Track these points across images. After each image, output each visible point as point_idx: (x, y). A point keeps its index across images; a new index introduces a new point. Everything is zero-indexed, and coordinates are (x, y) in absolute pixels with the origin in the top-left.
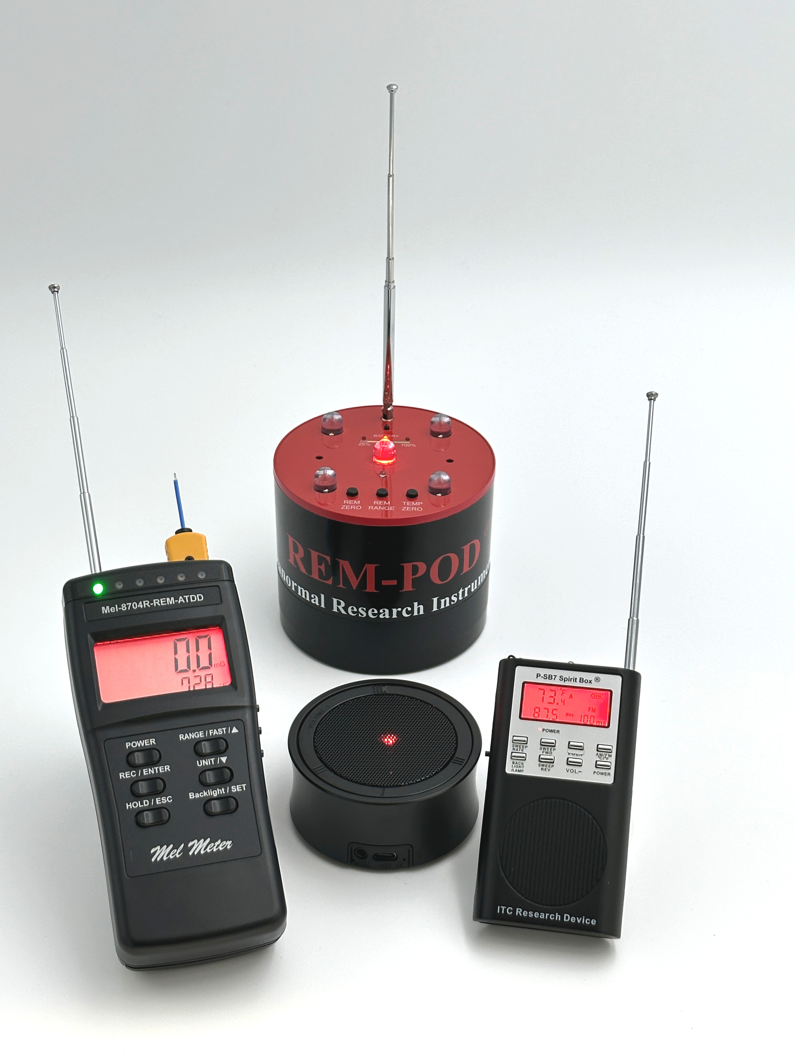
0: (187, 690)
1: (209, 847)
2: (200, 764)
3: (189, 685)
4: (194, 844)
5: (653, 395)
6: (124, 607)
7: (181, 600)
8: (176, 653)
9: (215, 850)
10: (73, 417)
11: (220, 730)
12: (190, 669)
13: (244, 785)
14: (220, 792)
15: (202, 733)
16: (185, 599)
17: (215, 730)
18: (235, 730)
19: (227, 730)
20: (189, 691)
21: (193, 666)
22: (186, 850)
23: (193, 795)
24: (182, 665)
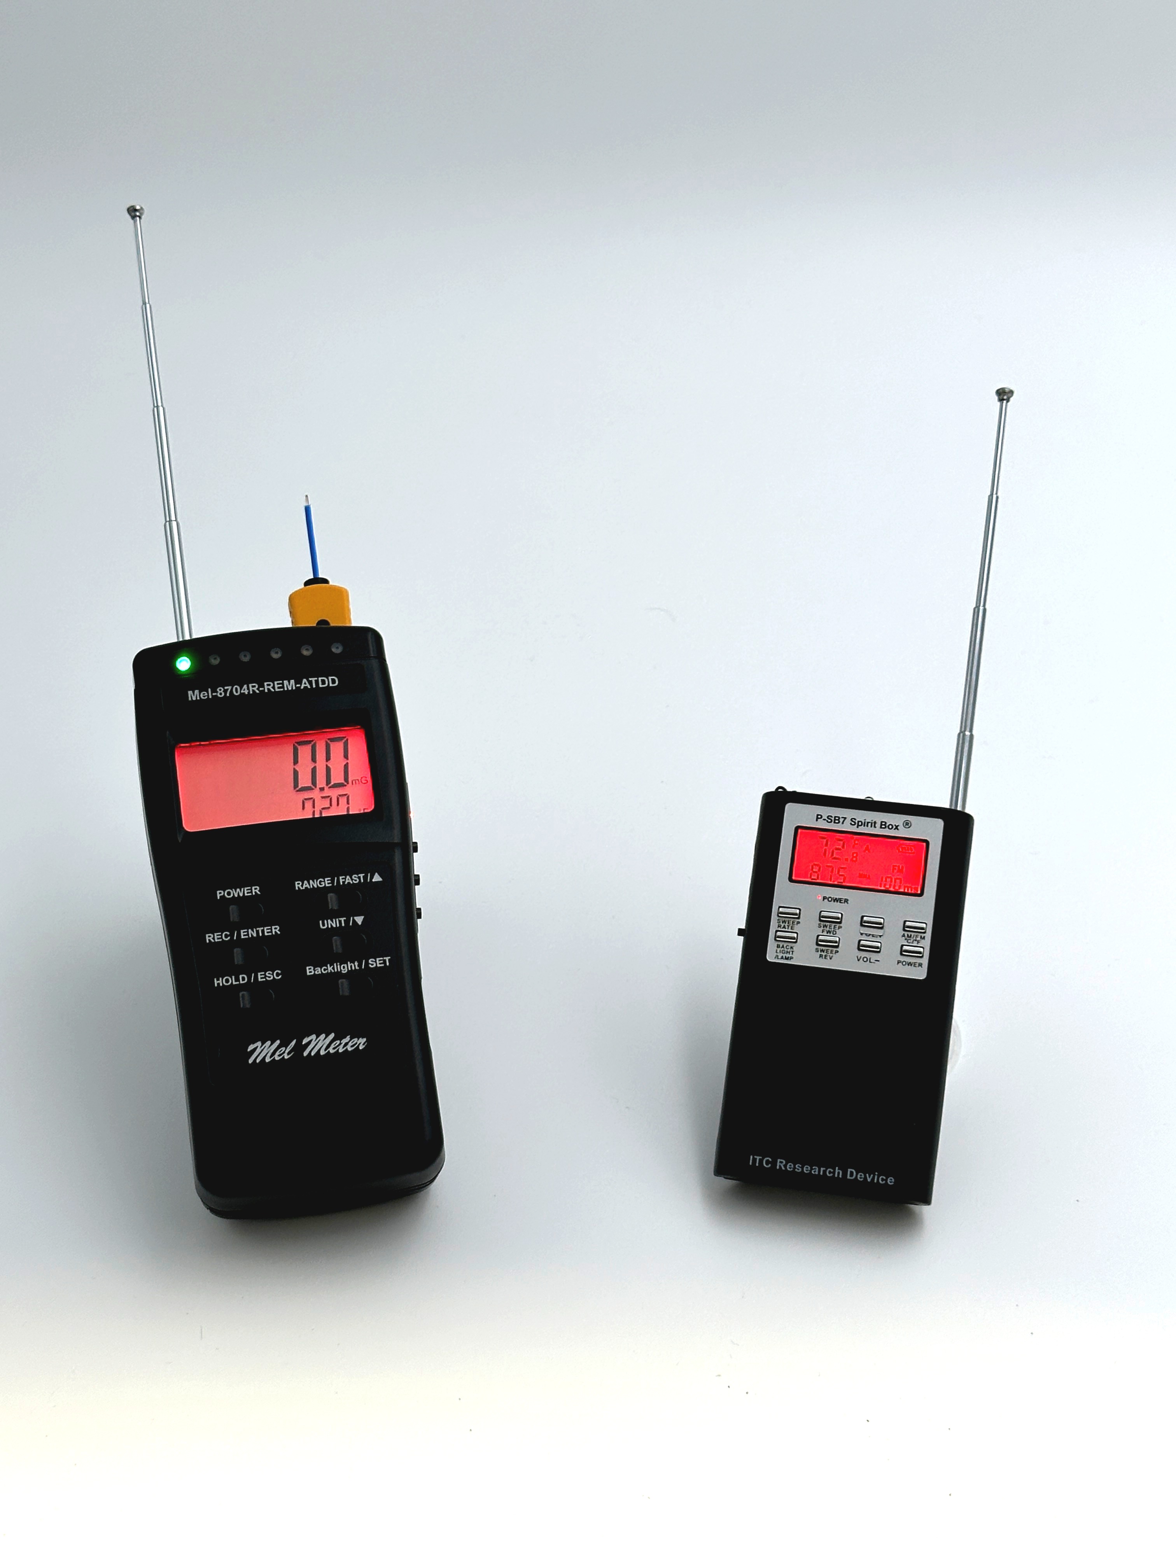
0: (311, 817)
1: (333, 1046)
2: (324, 925)
3: (314, 809)
4: (311, 1041)
5: (1004, 394)
6: (220, 692)
7: (305, 684)
8: (296, 762)
9: (340, 1051)
10: (158, 407)
11: (355, 877)
12: (316, 787)
13: (387, 959)
14: (351, 966)
15: (328, 880)
16: (310, 683)
17: (348, 877)
18: (377, 878)
19: (365, 878)
20: (314, 819)
21: (321, 781)
22: (299, 1048)
23: (312, 970)
24: (305, 780)
